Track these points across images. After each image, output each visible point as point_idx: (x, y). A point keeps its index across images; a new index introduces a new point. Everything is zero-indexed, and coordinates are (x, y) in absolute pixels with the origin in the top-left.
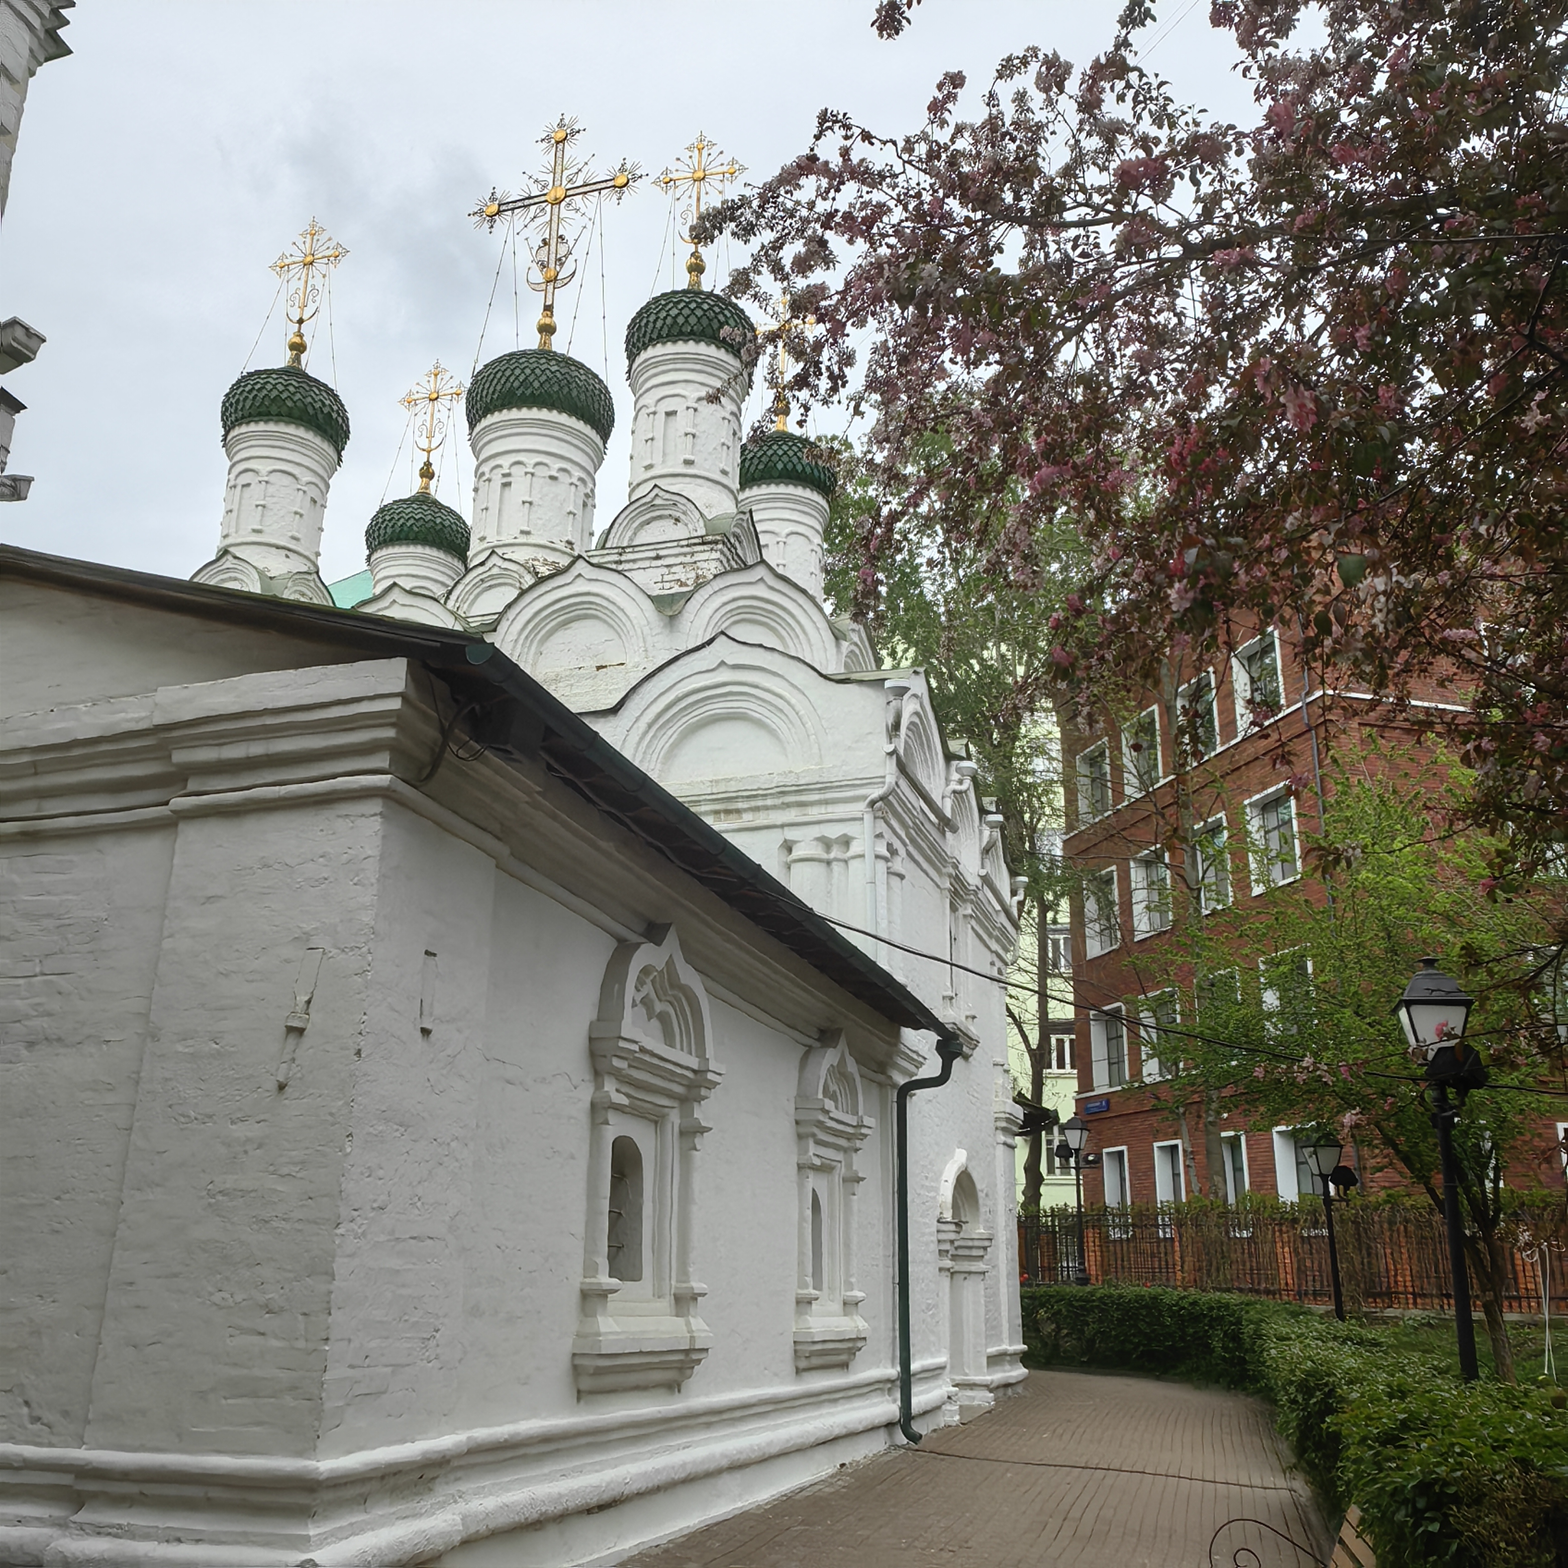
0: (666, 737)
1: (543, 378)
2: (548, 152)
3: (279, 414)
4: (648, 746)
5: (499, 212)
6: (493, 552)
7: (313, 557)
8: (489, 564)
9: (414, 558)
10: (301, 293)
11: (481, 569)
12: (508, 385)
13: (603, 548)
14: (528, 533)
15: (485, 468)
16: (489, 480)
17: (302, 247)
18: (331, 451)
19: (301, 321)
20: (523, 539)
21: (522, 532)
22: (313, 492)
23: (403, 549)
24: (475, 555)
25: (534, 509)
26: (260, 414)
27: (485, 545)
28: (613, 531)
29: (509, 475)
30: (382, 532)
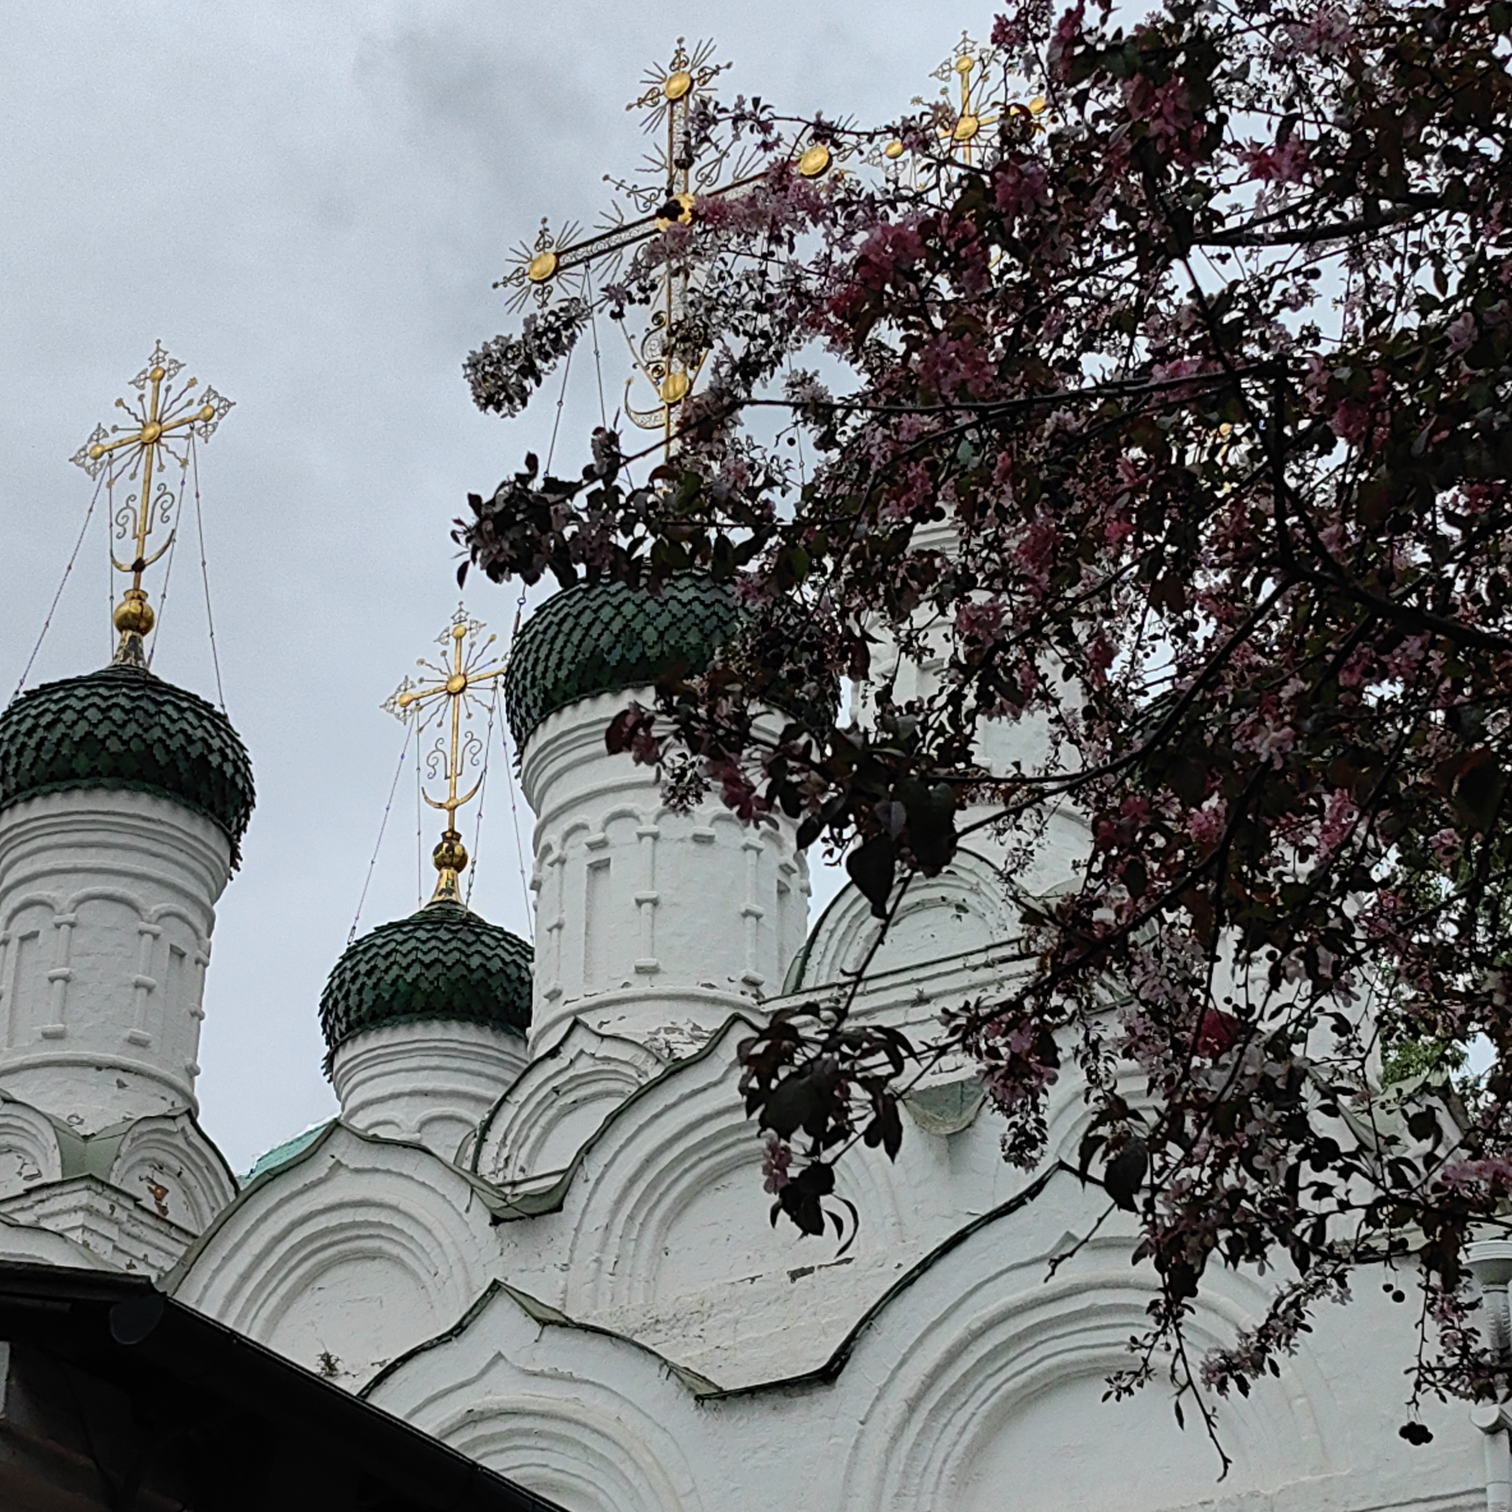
0: (952, 1431)
1: (665, 619)
2: (651, 125)
3: (93, 773)
4: (912, 1458)
5: (557, 269)
6: (576, 1023)
7: (181, 1081)
8: (568, 1053)
9: (427, 1051)
10: (137, 505)
11: (552, 1066)
12: (588, 644)
13: (797, 990)
14: (653, 971)
15: (552, 836)
16: (562, 861)
17: (136, 408)
18: (213, 839)
19: (139, 566)
20: (642, 986)
21: (640, 970)
22: (178, 935)
23: (401, 1035)
24: (542, 1033)
25: (661, 914)
26: (52, 778)
27: (561, 1009)
28: (817, 949)
29: (603, 844)
30: (353, 1000)
